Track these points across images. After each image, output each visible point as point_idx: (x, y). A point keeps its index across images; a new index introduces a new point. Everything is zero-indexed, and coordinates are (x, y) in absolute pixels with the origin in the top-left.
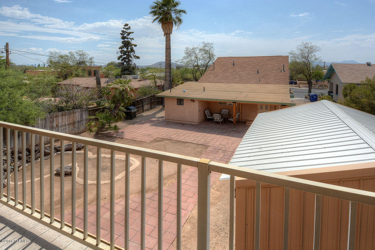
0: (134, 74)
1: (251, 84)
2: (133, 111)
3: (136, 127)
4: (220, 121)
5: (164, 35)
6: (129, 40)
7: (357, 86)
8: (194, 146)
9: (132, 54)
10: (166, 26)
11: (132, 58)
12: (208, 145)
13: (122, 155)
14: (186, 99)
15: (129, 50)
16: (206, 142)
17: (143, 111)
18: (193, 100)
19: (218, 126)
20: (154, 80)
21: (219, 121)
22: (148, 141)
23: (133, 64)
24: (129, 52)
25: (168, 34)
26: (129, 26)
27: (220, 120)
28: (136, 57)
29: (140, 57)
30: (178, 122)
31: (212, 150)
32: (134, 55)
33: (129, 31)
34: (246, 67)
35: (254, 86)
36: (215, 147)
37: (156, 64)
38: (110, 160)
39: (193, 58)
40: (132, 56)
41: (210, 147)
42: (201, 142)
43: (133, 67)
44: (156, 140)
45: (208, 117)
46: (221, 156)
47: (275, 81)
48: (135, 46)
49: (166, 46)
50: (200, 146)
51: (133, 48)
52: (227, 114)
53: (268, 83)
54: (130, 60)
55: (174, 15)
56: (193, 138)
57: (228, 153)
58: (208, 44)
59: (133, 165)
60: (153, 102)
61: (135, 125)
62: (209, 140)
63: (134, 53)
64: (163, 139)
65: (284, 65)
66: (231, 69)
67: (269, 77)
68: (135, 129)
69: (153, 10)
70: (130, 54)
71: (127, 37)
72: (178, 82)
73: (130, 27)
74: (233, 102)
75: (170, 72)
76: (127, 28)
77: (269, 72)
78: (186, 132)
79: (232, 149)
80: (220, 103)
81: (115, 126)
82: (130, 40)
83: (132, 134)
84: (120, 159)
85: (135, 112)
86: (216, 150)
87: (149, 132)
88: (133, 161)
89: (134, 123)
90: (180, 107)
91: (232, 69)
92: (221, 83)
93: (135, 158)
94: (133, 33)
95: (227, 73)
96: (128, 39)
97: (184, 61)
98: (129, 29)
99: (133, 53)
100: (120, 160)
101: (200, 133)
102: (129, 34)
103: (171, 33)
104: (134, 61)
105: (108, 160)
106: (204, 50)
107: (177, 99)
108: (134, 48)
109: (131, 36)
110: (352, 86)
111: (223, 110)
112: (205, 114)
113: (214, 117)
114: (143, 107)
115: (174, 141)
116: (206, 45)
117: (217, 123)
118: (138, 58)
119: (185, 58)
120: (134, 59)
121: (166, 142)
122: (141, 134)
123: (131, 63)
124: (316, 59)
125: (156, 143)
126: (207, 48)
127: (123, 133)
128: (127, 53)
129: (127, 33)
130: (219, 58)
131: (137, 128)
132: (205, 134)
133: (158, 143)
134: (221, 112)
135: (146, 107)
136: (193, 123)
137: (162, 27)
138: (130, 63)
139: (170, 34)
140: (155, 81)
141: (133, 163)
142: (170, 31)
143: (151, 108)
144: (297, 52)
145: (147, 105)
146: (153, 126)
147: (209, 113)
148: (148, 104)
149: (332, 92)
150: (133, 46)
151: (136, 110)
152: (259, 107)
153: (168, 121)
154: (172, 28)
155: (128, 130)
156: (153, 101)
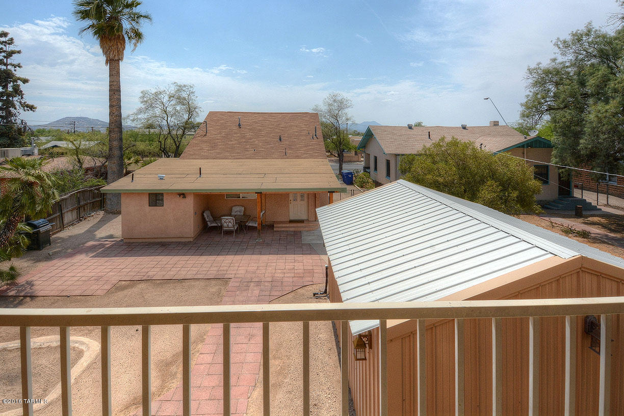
0: (23, 144)
1: (273, 159)
2: (42, 230)
3: (58, 264)
4: (233, 229)
5: (107, 63)
6: (9, 67)
7: (417, 157)
8: (202, 283)
9: (15, 99)
10: (110, 45)
11: (15, 109)
12: (226, 276)
13: (48, 335)
14: (168, 193)
15: (10, 89)
16: (221, 273)
17: (62, 227)
18: (182, 195)
19: (231, 239)
20: (77, 156)
21: (231, 229)
22: (99, 292)
23: (19, 122)
24: (9, 95)
25: (114, 62)
26: (9, 37)
27: (234, 226)
28: (27, 106)
29: (35, 106)
30: (152, 241)
31: (237, 284)
32: (20, 102)
33: (9, 48)
34: (260, 130)
35: (279, 163)
36: (240, 280)
37: (57, 121)
38: (19, 353)
39: (158, 111)
40: (17, 104)
41: (232, 280)
42: (212, 273)
43: (19, 129)
44: (118, 288)
45: (210, 224)
46: (256, 292)
47: (308, 154)
48: (25, 81)
49: (110, 86)
50: (213, 282)
51: (19, 86)
52: (242, 214)
53: (298, 157)
54: (10, 114)
55: (126, 25)
56: (195, 269)
57: (265, 286)
58: (185, 86)
59: (85, 354)
60: (84, 206)
61: (55, 262)
62: (225, 268)
63: (22, 98)
64: (133, 283)
65: (316, 127)
66: (236, 133)
67: (298, 146)
68: (57, 271)
69: (83, 8)
70: (11, 98)
71: (5, 62)
72: (129, 159)
73: (12, 39)
74: (256, 193)
75: (121, 139)
76: (6, 42)
77: (296, 138)
78: (176, 258)
79: (268, 277)
80: (229, 196)
81: (12, 269)
82: (12, 69)
83: (56, 283)
84: (46, 345)
85: (48, 232)
86: (245, 284)
87: (95, 270)
88: (82, 343)
89: (49, 258)
90: (157, 210)
91: (239, 134)
92: (223, 159)
93: (83, 335)
94: (19, 52)
95: (232, 141)
96: (6, 65)
97: (139, 116)
98: (9, 44)
99: (20, 97)
100: (48, 347)
101: (203, 258)
102: (10, 54)
103: (122, 59)
104: (22, 116)
105: (15, 354)
106: (179, 98)
107: (149, 194)
108: (23, 87)
109: (15, 59)
110: (411, 157)
111: (233, 208)
112: (205, 218)
113: (223, 222)
114: (62, 217)
115: (158, 282)
116: (180, 88)
117: (229, 233)
118: (32, 108)
119: (140, 111)
120: (21, 111)
121: (142, 286)
122: (76, 279)
123: (13, 121)
124: (347, 119)
125: (121, 294)
126: (184, 95)
127: (30, 284)
128: (5, 98)
129: (4, 52)
130: (212, 114)
131: (64, 267)
132: (212, 258)
133: (125, 292)
134: (231, 212)
135: (68, 217)
136: (183, 240)
137: (102, 46)
138: (11, 121)
139: (118, 60)
140: (79, 159)
141: (83, 347)
142: (119, 55)
143: (80, 219)
144: (324, 108)
145: (69, 214)
146: (96, 257)
147: (211, 217)
148: (72, 210)
149: (369, 168)
150: (19, 82)
151: (49, 227)
152: (291, 198)
153: (129, 243)
154: (123, 50)
155: (40, 275)
156: (82, 203)
